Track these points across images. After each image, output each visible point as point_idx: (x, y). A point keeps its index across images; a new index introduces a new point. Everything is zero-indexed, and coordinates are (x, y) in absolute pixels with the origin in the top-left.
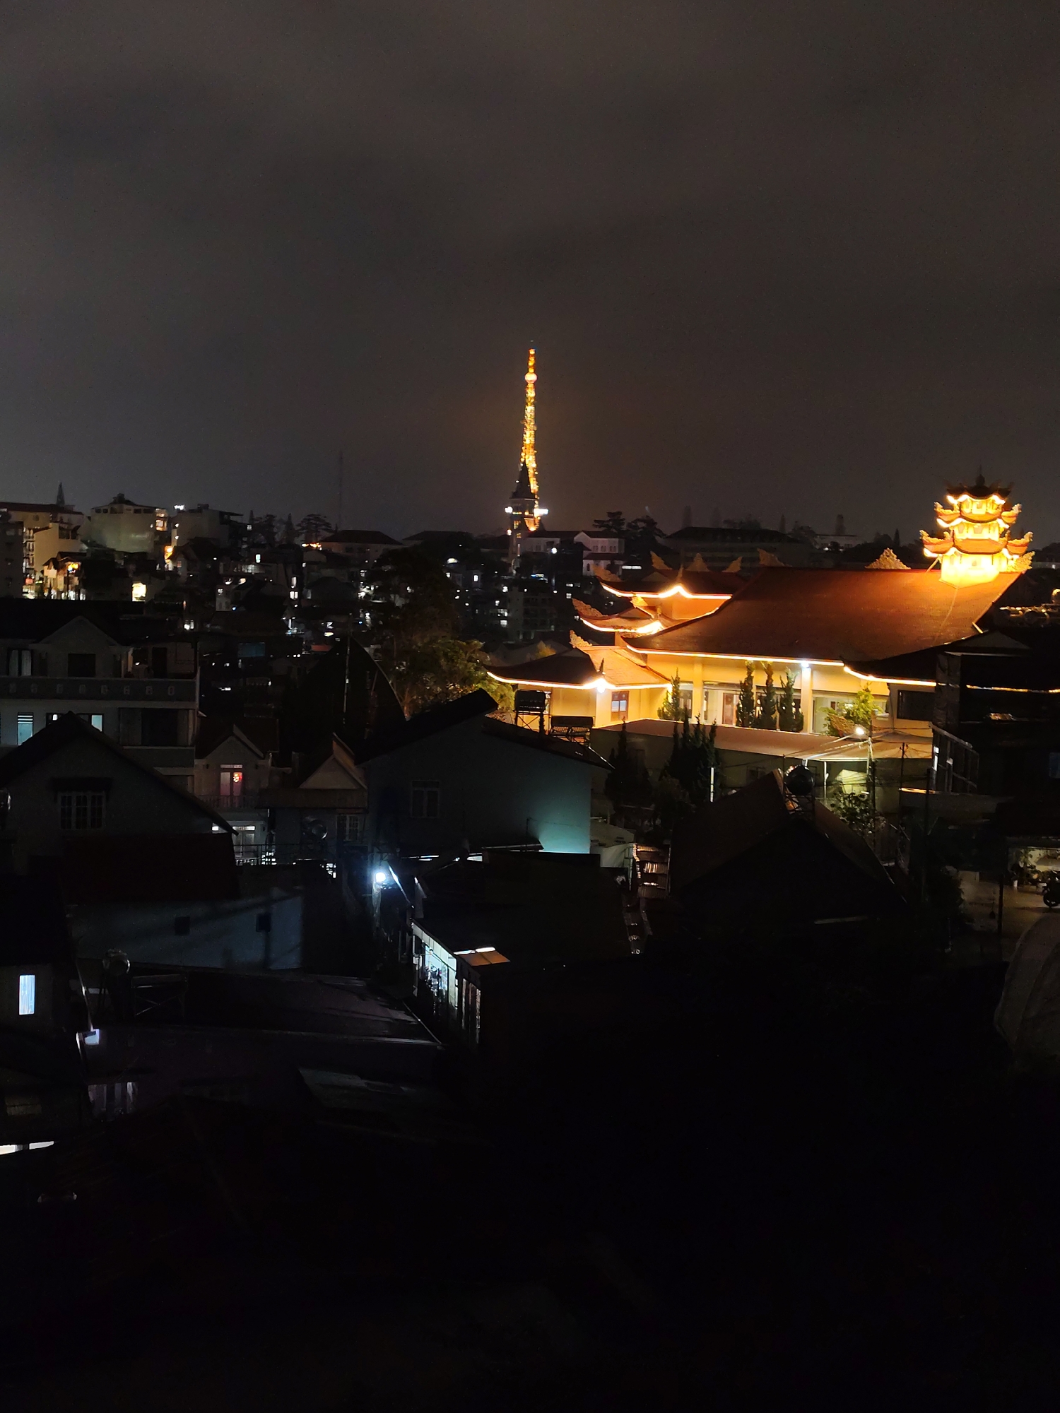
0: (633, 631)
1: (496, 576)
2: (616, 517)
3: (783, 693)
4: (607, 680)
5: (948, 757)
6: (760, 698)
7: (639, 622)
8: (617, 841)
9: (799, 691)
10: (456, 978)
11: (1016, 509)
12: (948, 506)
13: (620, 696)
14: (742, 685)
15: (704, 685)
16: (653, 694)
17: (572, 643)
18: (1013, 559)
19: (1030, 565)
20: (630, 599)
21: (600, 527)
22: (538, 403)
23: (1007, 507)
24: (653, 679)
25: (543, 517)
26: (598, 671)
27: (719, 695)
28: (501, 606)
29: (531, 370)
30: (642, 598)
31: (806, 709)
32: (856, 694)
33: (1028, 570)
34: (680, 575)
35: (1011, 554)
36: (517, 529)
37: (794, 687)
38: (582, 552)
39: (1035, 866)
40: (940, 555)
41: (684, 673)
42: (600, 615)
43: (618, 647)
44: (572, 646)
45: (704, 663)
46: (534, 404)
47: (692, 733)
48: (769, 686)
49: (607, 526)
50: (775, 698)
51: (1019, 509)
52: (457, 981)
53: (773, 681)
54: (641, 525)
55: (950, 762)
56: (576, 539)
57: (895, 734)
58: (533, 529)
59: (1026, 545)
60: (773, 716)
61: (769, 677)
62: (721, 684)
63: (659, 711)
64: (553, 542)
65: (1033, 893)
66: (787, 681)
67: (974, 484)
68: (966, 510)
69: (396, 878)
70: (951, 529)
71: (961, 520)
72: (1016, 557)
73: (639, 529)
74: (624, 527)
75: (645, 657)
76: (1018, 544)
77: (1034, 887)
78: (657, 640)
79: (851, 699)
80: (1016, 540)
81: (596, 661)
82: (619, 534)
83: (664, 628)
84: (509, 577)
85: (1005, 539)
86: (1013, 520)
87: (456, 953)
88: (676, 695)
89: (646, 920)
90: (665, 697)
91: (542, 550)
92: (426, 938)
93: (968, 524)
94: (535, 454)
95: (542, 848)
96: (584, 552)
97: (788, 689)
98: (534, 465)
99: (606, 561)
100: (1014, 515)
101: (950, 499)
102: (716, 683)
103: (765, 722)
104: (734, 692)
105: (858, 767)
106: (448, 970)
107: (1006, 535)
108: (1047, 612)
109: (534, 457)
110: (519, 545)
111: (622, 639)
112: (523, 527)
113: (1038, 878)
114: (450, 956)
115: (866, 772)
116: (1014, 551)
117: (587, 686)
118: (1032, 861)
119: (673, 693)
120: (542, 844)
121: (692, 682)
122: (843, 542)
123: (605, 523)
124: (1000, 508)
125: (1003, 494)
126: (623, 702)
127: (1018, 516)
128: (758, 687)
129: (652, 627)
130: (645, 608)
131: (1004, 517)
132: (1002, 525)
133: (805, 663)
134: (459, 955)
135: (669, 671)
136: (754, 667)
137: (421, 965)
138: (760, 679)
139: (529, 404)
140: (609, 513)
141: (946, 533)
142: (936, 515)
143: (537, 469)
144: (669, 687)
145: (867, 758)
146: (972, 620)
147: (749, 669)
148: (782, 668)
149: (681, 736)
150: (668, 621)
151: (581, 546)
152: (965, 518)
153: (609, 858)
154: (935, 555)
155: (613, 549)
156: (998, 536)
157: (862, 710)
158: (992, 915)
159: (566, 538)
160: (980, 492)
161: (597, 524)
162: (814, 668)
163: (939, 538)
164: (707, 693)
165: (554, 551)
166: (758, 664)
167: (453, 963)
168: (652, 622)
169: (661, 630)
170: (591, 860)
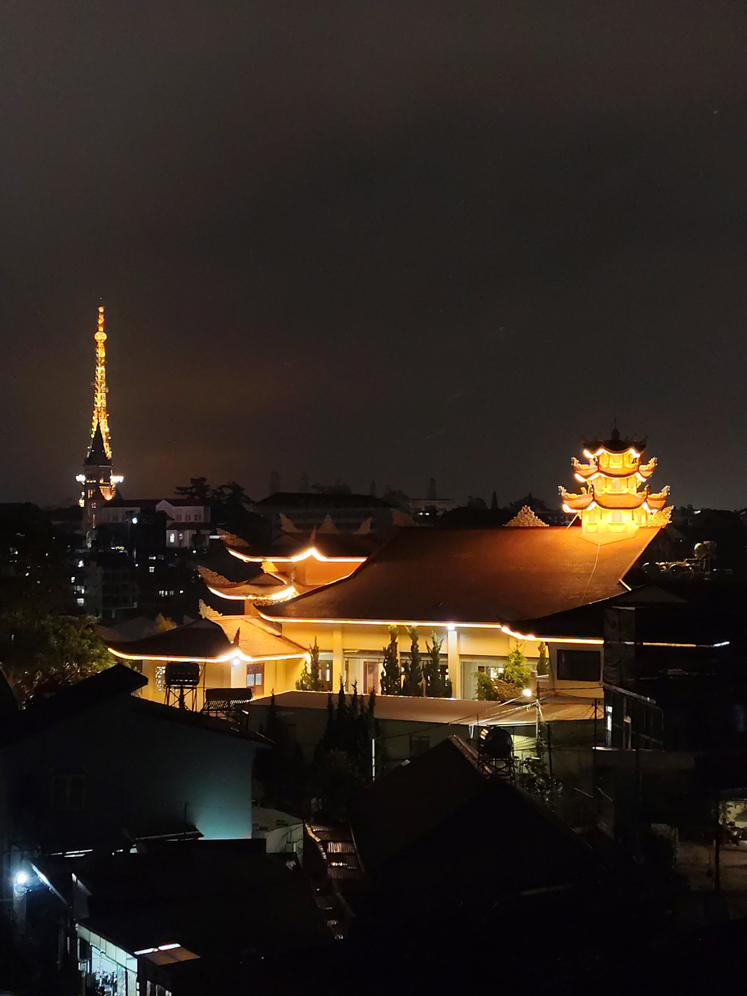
0: (265, 598)
1: (69, 550)
2: (199, 483)
3: (429, 659)
4: (242, 651)
5: (624, 716)
6: (405, 665)
7: (271, 589)
8: (277, 824)
9: (446, 656)
10: (137, 981)
11: (652, 463)
12: (585, 461)
13: (256, 669)
14: (385, 652)
15: (345, 654)
16: (290, 665)
17: (201, 613)
18: (652, 514)
19: (670, 520)
20: (260, 564)
21: (183, 494)
22: (107, 364)
23: (644, 461)
24: (290, 649)
25: (118, 484)
26: (232, 642)
27: (359, 665)
28: (77, 583)
29: (101, 329)
30: (273, 562)
31: (454, 673)
32: (507, 657)
33: (668, 524)
34: (313, 536)
35: (651, 508)
36: (91, 498)
37: (440, 652)
38: (166, 522)
39: (734, 823)
40: (579, 511)
41: (323, 641)
42: (227, 582)
43: (249, 616)
44: (201, 616)
45: (344, 630)
46: (104, 364)
47: (348, 702)
48: (414, 653)
49: (191, 493)
50: (421, 664)
51: (655, 463)
52: (138, 984)
53: (418, 646)
54: (228, 491)
55: (628, 720)
56: (159, 507)
57: (556, 695)
58: (109, 497)
59: (665, 498)
60: (420, 684)
61: (414, 643)
62: (362, 652)
63: (297, 684)
64: (132, 512)
65: (735, 850)
66: (433, 646)
67: (609, 438)
68: (603, 465)
69: (43, 878)
70: (589, 484)
71: (599, 474)
72: (656, 511)
73: (225, 495)
74: (209, 495)
75: (279, 626)
76: (655, 498)
77: (734, 845)
78: (292, 607)
79: (502, 663)
80: (654, 494)
81: (230, 632)
82: (202, 502)
83: (298, 595)
84: (84, 551)
85: (644, 493)
86: (649, 474)
87: (137, 953)
88: (315, 665)
89: (345, 902)
90: (304, 668)
91: (120, 520)
92: (94, 939)
93: (606, 478)
94: (108, 418)
95: (202, 836)
96: (168, 521)
97: (434, 654)
98: (107, 430)
99: (191, 531)
100: (651, 468)
101: (587, 453)
102: (357, 651)
103: (411, 689)
104: (377, 661)
105: (527, 731)
106: (126, 973)
107: (645, 489)
108: (692, 566)
109: (106, 421)
110: (94, 516)
111: (255, 608)
112: (98, 496)
113: (738, 835)
114: (130, 956)
115: (535, 736)
116: (652, 505)
117: (222, 659)
118: (731, 818)
119: (312, 663)
120: (201, 831)
121: (332, 651)
122: (439, 505)
123: (189, 490)
124: (637, 460)
125: (639, 448)
126: (259, 675)
127: (654, 470)
128: (402, 654)
129: (286, 593)
130: (276, 573)
131: (642, 471)
132: (640, 478)
133: (451, 626)
134: (140, 955)
135: (306, 640)
136: (398, 632)
137: (88, 971)
138: (404, 645)
139: (99, 364)
140: (192, 479)
141: (583, 489)
142: (574, 470)
143: (110, 433)
144: (308, 657)
145: (535, 721)
146: (618, 576)
147: (393, 635)
148: (426, 632)
149: (336, 707)
150: (301, 587)
151: (163, 515)
152: (602, 472)
153: (273, 841)
154: (574, 511)
155: (198, 518)
156: (636, 491)
157: (516, 673)
158: (709, 874)
159: (147, 508)
160: (617, 446)
161: (179, 491)
162: (460, 631)
163: (577, 494)
164: (347, 662)
165: (135, 521)
166: (401, 630)
167: (133, 965)
168: (284, 589)
169: (295, 596)
170: (256, 845)
